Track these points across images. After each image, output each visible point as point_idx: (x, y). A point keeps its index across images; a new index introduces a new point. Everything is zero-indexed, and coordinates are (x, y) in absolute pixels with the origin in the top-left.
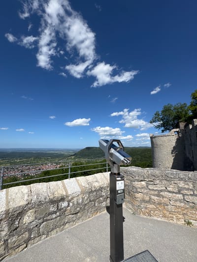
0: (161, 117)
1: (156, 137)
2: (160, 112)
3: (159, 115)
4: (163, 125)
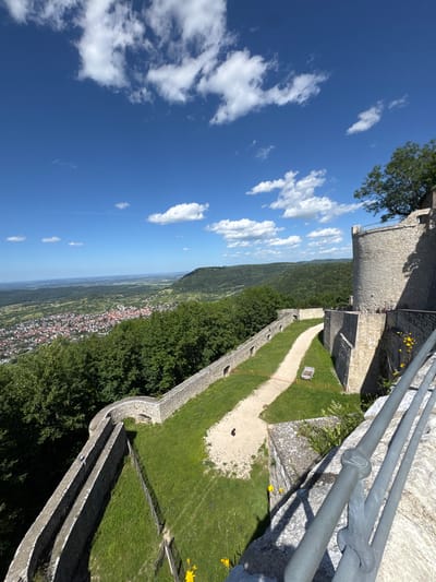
0: (384, 180)
1: (367, 234)
2: (382, 171)
3: (378, 176)
4: (387, 204)
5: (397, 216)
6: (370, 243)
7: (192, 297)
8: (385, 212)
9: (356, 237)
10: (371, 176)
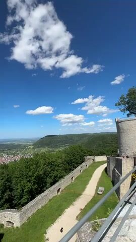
0: (127, 100)
1: (122, 122)
2: (125, 96)
3: (124, 98)
4: (128, 109)
5: (133, 115)
6: (124, 126)
7: (43, 150)
8: (128, 112)
9: (117, 123)
10: (121, 98)
